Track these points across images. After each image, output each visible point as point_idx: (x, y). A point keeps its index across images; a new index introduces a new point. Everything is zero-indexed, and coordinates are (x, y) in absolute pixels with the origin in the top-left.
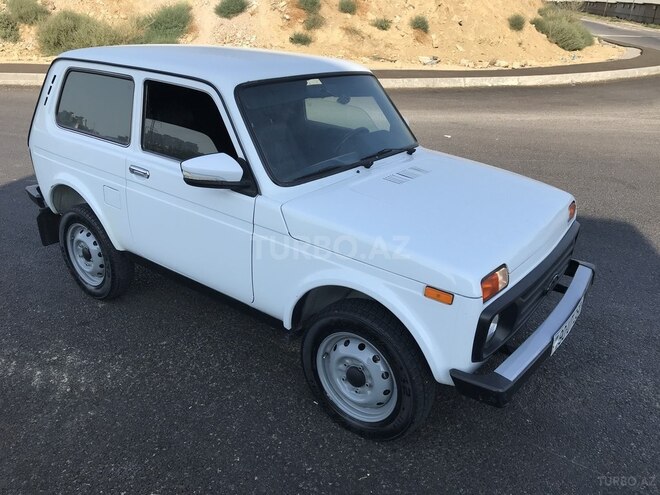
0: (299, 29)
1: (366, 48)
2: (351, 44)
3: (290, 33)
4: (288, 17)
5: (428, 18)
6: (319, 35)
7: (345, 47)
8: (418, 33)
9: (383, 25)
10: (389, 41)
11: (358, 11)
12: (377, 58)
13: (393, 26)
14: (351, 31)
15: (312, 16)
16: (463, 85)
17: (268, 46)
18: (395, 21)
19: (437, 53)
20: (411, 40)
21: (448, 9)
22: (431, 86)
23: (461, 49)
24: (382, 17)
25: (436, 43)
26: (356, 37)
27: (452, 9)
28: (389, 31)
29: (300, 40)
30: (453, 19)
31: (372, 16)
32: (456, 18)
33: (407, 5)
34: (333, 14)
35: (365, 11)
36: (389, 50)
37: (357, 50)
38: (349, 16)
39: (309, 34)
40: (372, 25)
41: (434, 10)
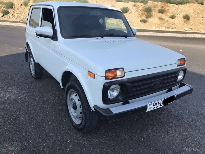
0: (144, 18)
1: (166, 24)
2: (161, 23)
3: (141, 19)
4: (140, 14)
5: (190, 15)
6: (150, 20)
7: (158, 24)
8: (185, 20)
9: (173, 17)
10: (174, 22)
11: (165, 13)
12: (169, 28)
13: (176, 18)
14: (161, 19)
15: (149, 14)
16: (197, 37)
17: (133, 23)
18: (177, 16)
19: (191, 27)
20: (182, 23)
21: (198, 12)
22: (184, 36)
23: (201, 26)
24: (172, 15)
25: (191, 24)
26: (162, 21)
27: (200, 12)
28: (175, 19)
29: (143, 21)
30: (200, 16)
31: (169, 14)
32: (201, 16)
33: (183, 11)
34: (156, 13)
35: (167, 13)
36: (174, 25)
37: (162, 25)
38: (161, 14)
39: (147, 19)
40: (169, 17)
41: (193, 13)
